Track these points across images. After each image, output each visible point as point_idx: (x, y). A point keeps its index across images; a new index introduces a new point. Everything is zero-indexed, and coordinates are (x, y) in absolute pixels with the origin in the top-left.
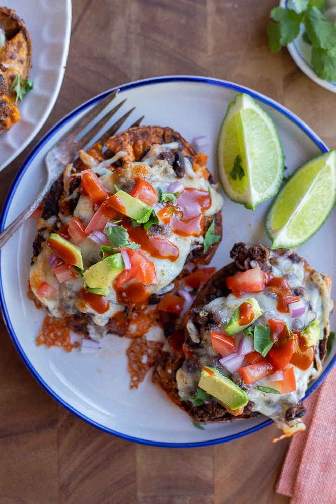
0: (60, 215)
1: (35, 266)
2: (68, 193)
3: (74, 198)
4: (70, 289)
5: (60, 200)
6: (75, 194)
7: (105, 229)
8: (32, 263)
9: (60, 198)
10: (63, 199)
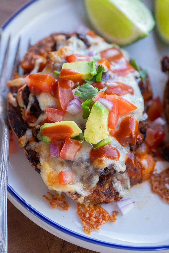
0: (31, 125)
1: (43, 171)
2: (25, 107)
3: (33, 102)
4: (82, 162)
5: (23, 117)
6: (31, 99)
7: (74, 96)
8: (39, 171)
9: (21, 116)
10: (25, 113)
